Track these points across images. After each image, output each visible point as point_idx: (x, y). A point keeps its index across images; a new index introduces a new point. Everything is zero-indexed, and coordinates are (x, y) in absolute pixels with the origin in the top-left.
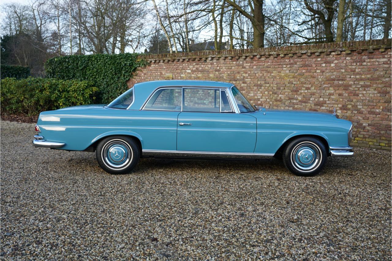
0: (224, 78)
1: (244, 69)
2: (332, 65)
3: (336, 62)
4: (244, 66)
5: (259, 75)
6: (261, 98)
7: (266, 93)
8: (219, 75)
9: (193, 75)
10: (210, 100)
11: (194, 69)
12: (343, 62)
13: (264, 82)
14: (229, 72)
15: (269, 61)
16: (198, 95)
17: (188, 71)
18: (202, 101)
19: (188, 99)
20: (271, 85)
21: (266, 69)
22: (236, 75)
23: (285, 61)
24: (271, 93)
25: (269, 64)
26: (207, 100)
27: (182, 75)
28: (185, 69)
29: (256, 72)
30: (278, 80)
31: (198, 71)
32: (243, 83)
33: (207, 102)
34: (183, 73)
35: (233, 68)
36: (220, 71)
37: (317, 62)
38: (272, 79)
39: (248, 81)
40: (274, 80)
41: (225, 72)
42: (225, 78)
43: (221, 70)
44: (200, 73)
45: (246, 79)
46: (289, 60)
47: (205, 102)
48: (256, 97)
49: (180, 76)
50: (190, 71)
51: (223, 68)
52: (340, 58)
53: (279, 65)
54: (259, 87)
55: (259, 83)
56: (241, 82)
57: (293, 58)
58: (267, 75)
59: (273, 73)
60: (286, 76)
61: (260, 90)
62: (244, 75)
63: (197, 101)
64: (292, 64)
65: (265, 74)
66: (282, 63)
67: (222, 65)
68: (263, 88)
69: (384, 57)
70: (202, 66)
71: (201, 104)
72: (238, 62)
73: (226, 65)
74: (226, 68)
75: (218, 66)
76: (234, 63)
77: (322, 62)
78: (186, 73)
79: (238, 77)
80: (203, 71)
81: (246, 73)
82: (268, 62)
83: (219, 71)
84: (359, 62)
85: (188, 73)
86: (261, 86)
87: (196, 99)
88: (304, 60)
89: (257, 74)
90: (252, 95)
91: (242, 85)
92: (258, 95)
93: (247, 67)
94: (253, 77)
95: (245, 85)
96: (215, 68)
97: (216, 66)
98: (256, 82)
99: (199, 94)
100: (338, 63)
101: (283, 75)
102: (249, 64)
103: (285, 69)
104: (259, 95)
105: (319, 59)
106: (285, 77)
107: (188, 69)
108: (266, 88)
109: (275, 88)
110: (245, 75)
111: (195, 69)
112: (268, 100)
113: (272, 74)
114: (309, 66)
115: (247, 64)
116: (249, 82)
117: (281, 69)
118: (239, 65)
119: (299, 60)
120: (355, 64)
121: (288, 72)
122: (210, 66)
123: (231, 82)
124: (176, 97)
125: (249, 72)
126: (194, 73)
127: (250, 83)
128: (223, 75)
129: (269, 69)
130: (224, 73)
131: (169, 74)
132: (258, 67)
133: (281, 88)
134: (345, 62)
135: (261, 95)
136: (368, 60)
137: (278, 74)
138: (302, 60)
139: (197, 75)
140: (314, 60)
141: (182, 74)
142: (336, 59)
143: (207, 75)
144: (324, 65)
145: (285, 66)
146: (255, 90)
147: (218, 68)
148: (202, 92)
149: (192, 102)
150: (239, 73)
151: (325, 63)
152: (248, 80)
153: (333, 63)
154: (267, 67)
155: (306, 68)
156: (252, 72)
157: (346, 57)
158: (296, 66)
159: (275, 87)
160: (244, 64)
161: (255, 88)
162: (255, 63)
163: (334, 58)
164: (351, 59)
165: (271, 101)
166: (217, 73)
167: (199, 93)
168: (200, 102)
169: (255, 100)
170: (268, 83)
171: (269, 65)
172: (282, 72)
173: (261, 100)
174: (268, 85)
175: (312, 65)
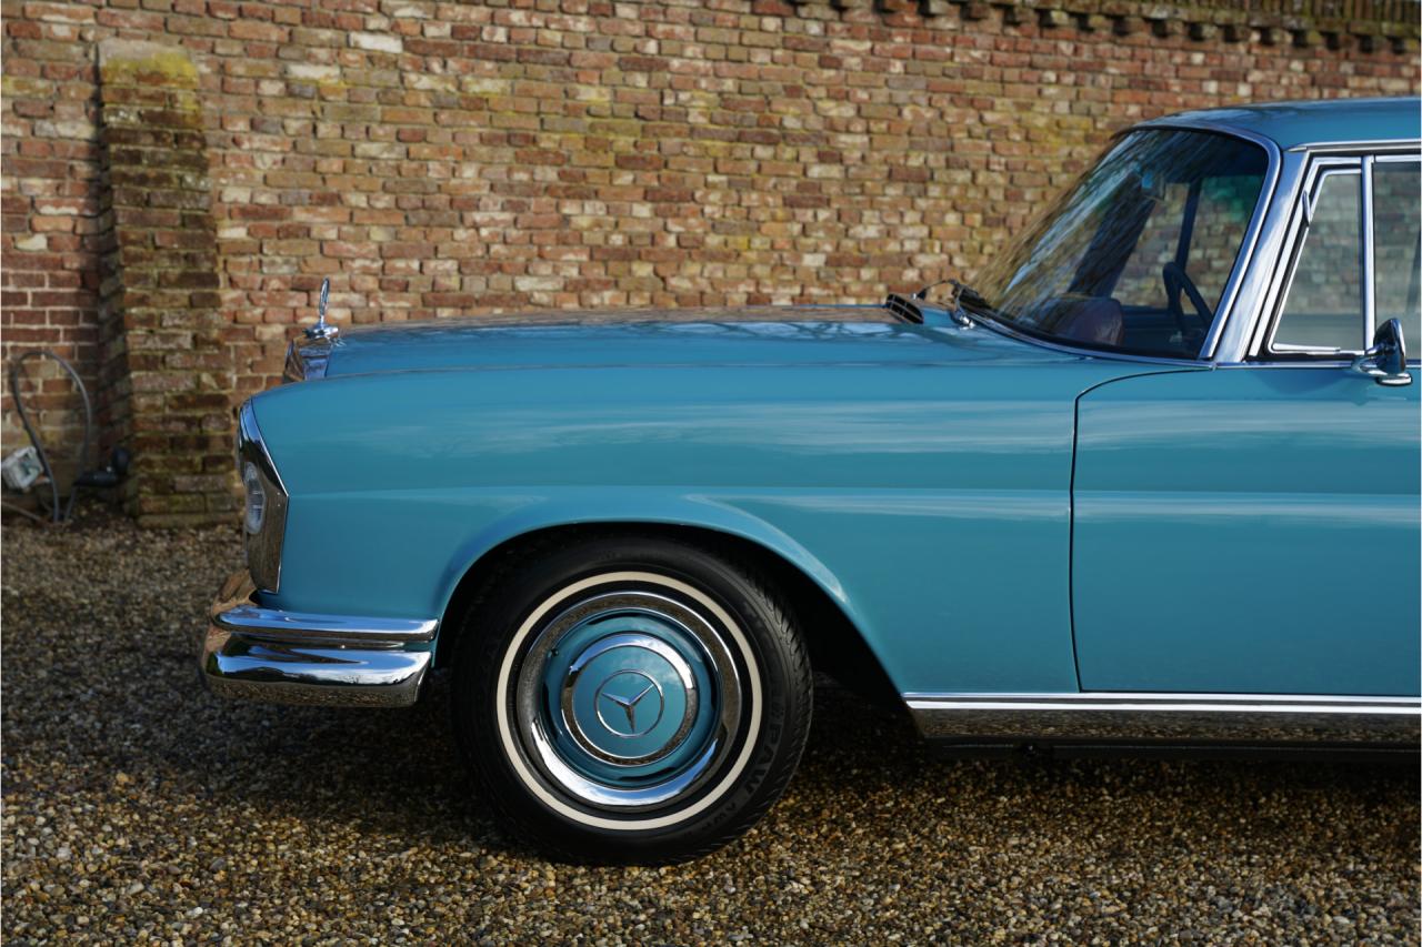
0: (696, 118)
1: (832, 73)
2: (1244, 90)
3: (1255, 76)
4: (836, 52)
5: (917, 115)
6: (922, 251)
7: (952, 219)
8: (655, 95)
9: (425, 82)
10: (574, 272)
11: (431, 31)
12: (1280, 77)
13: (942, 157)
14: (729, 85)
15: (981, 40)
16: (461, 234)
17: (367, 41)
18: (500, 282)
19: (366, 271)
20: (982, 177)
21: (959, 81)
22: (779, 104)
23: (1055, 47)
24: (978, 217)
25: (977, 54)
26: (545, 269)
27: (300, 71)
28: (345, 19)
29: (901, 97)
30: (1016, 151)
31: (474, 53)
32: (823, 158)
33: (549, 286)
34: (323, 54)
35: (761, 57)
36: (666, 66)
37: (1186, 72)
38: (989, 144)
39: (854, 146)
40: (994, 149)
41: (704, 83)
42: (702, 121)
43: (675, 63)
44: (489, 65)
45: (843, 138)
46: (1072, 47)
47: (524, 284)
48: (893, 247)
49: (283, 76)
50: (391, 45)
51: (689, 52)
52: (1272, 63)
53: (1021, 65)
54: (914, 188)
55: (916, 161)
56: (808, 154)
57: (1093, 37)
58: (962, 117)
59: (992, 107)
60: (1058, 126)
61: (921, 203)
62: (833, 109)
63: (454, 282)
64: (1085, 67)
65: (952, 113)
66: (1038, 59)
67: (679, 29)
68: (934, 191)
69: (1399, 76)
70: (517, 17)
71: (496, 300)
72: (793, 25)
73: (705, 33)
74: (715, 52)
75: (649, 35)
76: (771, 23)
77: (1206, 73)
78: (351, 56)
79: (790, 122)
80: (517, 56)
81: (841, 97)
82: (973, 45)
83: (650, 65)
84: (1330, 86)
85: (372, 58)
86: (924, 178)
87: (451, 265)
88: (1138, 52)
89: (907, 113)
90: (872, 232)
91: (816, 171)
92: (905, 232)
93: (854, 62)
94: (883, 126)
95: (835, 171)
96: (625, 44)
97: (638, 29)
98: (895, 150)
99: (476, 227)
100: (1262, 82)
101: (1041, 122)
102: (868, 45)
103: (1051, 91)
104: (912, 233)
105: (1198, 58)
106: (1051, 138)
107: (372, 24)
108: (955, 191)
109: (997, 195)
110: (834, 113)
111: (447, 29)
112: (958, 261)
113: (989, 116)
114: (1158, 89)
115: (852, 45)
116: (857, 155)
117: (1033, 89)
118: (796, 46)
119: (1119, 52)
120: (1315, 94)
121: (1063, 107)
122: (583, 25)
123: (742, 150)
124: (238, 249)
125: (863, 95)
126: (436, 66)
127: (863, 158)
128: (683, 96)
129: (972, 87)
130: (696, 85)
131: (154, 46)
132: (915, 65)
133: (1029, 196)
134: (1284, 81)
135: (925, 231)
136: (1354, 82)
137: (1016, 115)
138: (1128, 51)
139: (459, 88)
140: (1178, 59)
141: (308, 58)
142: (1257, 66)
143: (550, 87)
144: (1212, 87)
145: (1051, 76)
146: (894, 206)
147: (652, 47)
148: (508, 216)
149: (405, 287)
150: (793, 92)
151: (1217, 77)
152: (852, 143)
153: (1245, 80)
154: (966, 73)
155: (1144, 96)
156: (881, 95)
157: (1290, 58)
158: (1102, 79)
159: (996, 186)
160: (838, 42)
161: (894, 191)
162: (899, 39)
163: (1253, 59)
164: (1306, 70)
165: (972, 267)
166: (640, 80)
167: (478, 217)
168: (476, 286)
169: (886, 260)
170: (966, 166)
171: (977, 61)
172: (1037, 108)
173: (922, 260)
174: (963, 176)
175: (1167, 84)
